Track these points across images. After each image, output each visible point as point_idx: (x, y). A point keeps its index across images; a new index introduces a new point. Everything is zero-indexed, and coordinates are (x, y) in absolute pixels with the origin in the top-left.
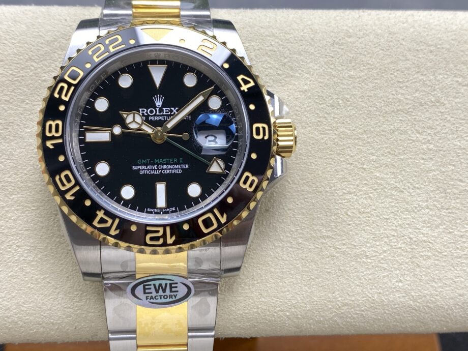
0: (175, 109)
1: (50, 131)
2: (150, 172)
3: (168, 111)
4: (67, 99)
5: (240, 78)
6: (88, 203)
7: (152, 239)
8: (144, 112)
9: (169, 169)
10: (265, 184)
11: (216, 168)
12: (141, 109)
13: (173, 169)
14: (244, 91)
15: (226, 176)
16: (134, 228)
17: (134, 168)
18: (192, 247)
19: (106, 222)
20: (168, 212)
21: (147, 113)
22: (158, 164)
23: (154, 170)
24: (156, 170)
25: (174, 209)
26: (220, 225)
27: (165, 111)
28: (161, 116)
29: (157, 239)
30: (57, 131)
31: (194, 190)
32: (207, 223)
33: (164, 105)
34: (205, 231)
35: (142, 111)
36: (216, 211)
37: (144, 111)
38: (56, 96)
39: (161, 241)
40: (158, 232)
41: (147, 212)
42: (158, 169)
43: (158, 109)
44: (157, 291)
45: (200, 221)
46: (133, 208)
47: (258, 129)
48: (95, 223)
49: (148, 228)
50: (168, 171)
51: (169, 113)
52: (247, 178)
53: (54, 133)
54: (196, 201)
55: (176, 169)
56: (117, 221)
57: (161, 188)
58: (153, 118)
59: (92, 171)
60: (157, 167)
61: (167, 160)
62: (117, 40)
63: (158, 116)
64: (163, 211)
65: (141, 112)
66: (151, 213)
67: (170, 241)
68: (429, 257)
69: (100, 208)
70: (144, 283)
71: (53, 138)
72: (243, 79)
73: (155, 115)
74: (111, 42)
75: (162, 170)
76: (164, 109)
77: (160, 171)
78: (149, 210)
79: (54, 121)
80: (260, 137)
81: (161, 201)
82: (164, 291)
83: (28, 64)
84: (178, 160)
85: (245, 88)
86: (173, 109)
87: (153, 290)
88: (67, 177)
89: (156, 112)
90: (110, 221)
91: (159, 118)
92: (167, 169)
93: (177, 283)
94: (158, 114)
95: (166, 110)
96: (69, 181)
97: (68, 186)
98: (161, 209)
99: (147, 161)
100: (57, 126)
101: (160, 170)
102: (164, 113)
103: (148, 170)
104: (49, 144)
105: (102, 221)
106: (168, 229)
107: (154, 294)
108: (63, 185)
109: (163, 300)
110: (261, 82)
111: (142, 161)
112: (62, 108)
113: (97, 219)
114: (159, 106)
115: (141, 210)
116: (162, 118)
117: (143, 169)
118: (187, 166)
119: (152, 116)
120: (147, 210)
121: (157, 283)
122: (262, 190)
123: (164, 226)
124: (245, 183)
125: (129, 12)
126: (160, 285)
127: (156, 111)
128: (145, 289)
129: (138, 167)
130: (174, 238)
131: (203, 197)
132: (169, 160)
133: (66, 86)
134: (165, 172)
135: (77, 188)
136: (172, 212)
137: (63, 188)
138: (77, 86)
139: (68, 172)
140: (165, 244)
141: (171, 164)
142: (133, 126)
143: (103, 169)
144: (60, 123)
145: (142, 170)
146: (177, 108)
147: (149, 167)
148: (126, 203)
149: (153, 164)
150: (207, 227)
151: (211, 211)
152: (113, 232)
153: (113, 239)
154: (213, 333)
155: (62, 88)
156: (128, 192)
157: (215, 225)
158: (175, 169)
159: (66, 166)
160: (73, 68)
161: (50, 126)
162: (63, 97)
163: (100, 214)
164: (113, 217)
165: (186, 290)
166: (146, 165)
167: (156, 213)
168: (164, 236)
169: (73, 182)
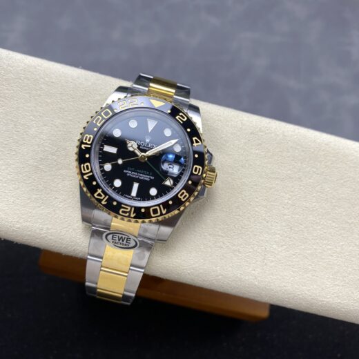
2: (132, 176)
5: (194, 139)
6: (94, 183)
7: (123, 212)
10: (192, 199)
11: (168, 183)
12: (137, 141)
13: (145, 177)
15: (172, 189)
16: (115, 203)
17: (125, 171)
18: (143, 222)
19: (101, 196)
20: (136, 200)
21: (140, 144)
22: (138, 172)
23: (135, 175)
26: (162, 214)
27: (150, 145)
28: (147, 147)
29: (126, 212)
30: (89, 141)
31: (153, 192)
32: (155, 212)
33: (150, 142)
34: (153, 215)
36: (161, 206)
38: (94, 122)
39: (127, 214)
40: (127, 209)
41: (125, 197)
43: (146, 143)
44: (119, 240)
45: (151, 209)
46: (118, 193)
47: (196, 168)
48: (95, 195)
49: (123, 206)
50: (142, 178)
51: (152, 147)
52: (183, 193)
53: (87, 141)
54: (153, 198)
55: (147, 178)
56: (107, 197)
57: (136, 186)
58: (142, 147)
59: (102, 167)
60: (137, 174)
61: (143, 172)
64: (134, 199)
66: (127, 197)
67: (132, 215)
68: (272, 261)
69: (100, 187)
70: (113, 234)
71: (86, 144)
72: (196, 140)
73: (144, 146)
74: (131, 102)
79: (89, 135)
80: (196, 173)
81: (134, 193)
82: (123, 241)
83: (87, 103)
84: (149, 173)
85: (195, 145)
86: (154, 145)
87: (117, 239)
88: (87, 166)
90: (103, 196)
91: (145, 148)
93: (131, 239)
96: (88, 169)
97: (87, 171)
98: (133, 197)
99: (133, 169)
100: (90, 138)
101: (138, 176)
102: (149, 147)
103: (132, 174)
104: (83, 146)
105: (99, 195)
106: (133, 209)
107: (117, 241)
108: (84, 170)
109: (121, 246)
110: (205, 144)
111: (130, 168)
112: (95, 129)
113: (97, 193)
115: (122, 195)
116: (147, 149)
117: (130, 173)
118: (153, 178)
120: (125, 195)
121: (120, 236)
122: (189, 201)
123: (131, 207)
124: (181, 195)
125: (147, 89)
126: (122, 237)
128: (113, 237)
129: (127, 171)
130: (135, 214)
131: (157, 197)
132: (145, 172)
133: (101, 118)
134: (140, 178)
135: (91, 174)
136: (138, 200)
137: (84, 172)
139: (88, 164)
140: (129, 216)
141: (145, 174)
142: (131, 149)
144: (92, 137)
148: (115, 189)
149: (136, 172)
150: (154, 214)
151: (159, 205)
152: (103, 202)
153: (102, 206)
154: (143, 270)
155: (99, 119)
156: (118, 183)
157: (159, 214)
159: (88, 160)
160: (108, 110)
161: (87, 137)
162: (98, 124)
163: (99, 191)
164: (106, 194)
165: (134, 244)
166: (132, 171)
167: (129, 198)
168: (130, 212)
169: (90, 170)
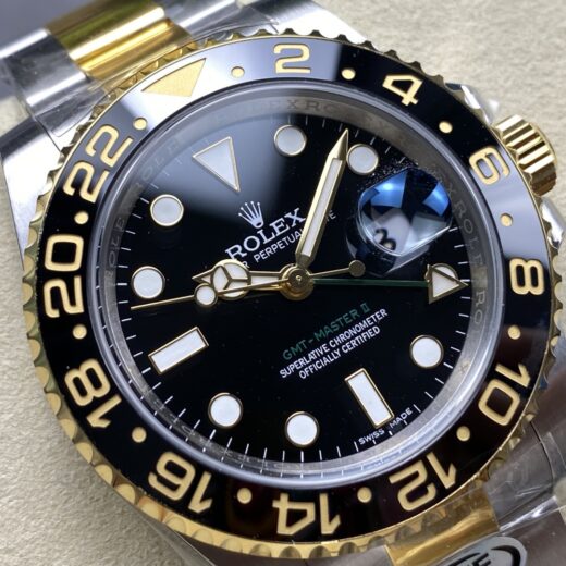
0: (293, 214)
1: (83, 392)
2: (319, 365)
3: (282, 225)
4: (79, 309)
5: (388, 83)
6: (245, 497)
7: (412, 497)
8: (239, 252)
9: (352, 338)
11: (442, 284)
12: (228, 251)
13: (359, 334)
14: (411, 104)
15: (468, 290)
16: (364, 496)
17: (284, 373)
19: (302, 514)
20: (402, 426)
21: (244, 250)
22: (325, 340)
23: (325, 354)
24: (329, 353)
25: (408, 412)
26: (524, 393)
27: (276, 229)
28: (274, 241)
29: (421, 491)
30: (97, 384)
31: (426, 352)
32: (499, 404)
33: (268, 219)
34: (503, 421)
35: (233, 251)
36: (500, 370)
37: (236, 250)
38: (53, 313)
39: (432, 491)
40: (416, 475)
41: (363, 448)
42: (332, 350)
43: (261, 232)
45: (483, 406)
46: (330, 455)
48: (282, 529)
49: (394, 480)
50: (354, 344)
51: (288, 228)
52: (520, 270)
53: (92, 393)
54: (441, 373)
55: (365, 330)
56: (324, 500)
57: (361, 385)
58: (261, 254)
59: (207, 426)
60: (328, 346)
61: (338, 323)
62: (107, 137)
63: (269, 244)
65: (232, 256)
66: (369, 445)
67: (448, 481)
69: (274, 492)
71: (97, 403)
72: (395, 84)
73: (263, 247)
74: (99, 148)
75: (339, 347)
76: (273, 224)
77: (338, 353)
78: (362, 441)
79: (77, 366)
80: (495, 177)
81: (377, 410)
84: (360, 311)
85: (409, 98)
86: (289, 215)
88: (171, 467)
89: (262, 240)
90: (309, 508)
91: (274, 248)
92: (349, 340)
93: (486, 555)
94: (266, 241)
95: (277, 225)
96: (181, 473)
97: (185, 484)
98: (385, 426)
99: (301, 345)
100: (91, 374)
101: (335, 349)
102: (279, 233)
103: (314, 361)
104: (95, 420)
105: (294, 517)
106: (432, 459)
108: (174, 488)
110: (430, 70)
111: (290, 351)
112: (80, 332)
113: (282, 519)
114: (259, 224)
115: (349, 451)
116: (279, 244)
117: (304, 366)
118: (383, 312)
119: (257, 252)
120: (358, 443)
122: (560, 279)
123: (422, 458)
124: (521, 283)
125: (79, 77)
127: (259, 236)
129: (291, 367)
130: (452, 471)
132: (343, 321)
133: (61, 284)
134: (347, 349)
135: (206, 478)
136: (410, 419)
137: (176, 496)
138: (83, 272)
139: (168, 457)
140: (442, 493)
141: (351, 326)
142: (236, 291)
143: (225, 410)
144: (92, 364)
145: (302, 369)
146: (296, 211)
147: (312, 356)
148: (311, 453)
149: (317, 345)
150: (502, 413)
151: (492, 375)
152: (328, 528)
153: (336, 541)
155: (56, 292)
156: (302, 429)
157: (516, 399)
158: (363, 331)
159: (157, 445)
160: (53, 240)
161: (77, 382)
162: (69, 310)
163: (283, 505)
164: (311, 495)
166: (304, 354)
167: (380, 440)
168: (432, 477)
169: (191, 472)
